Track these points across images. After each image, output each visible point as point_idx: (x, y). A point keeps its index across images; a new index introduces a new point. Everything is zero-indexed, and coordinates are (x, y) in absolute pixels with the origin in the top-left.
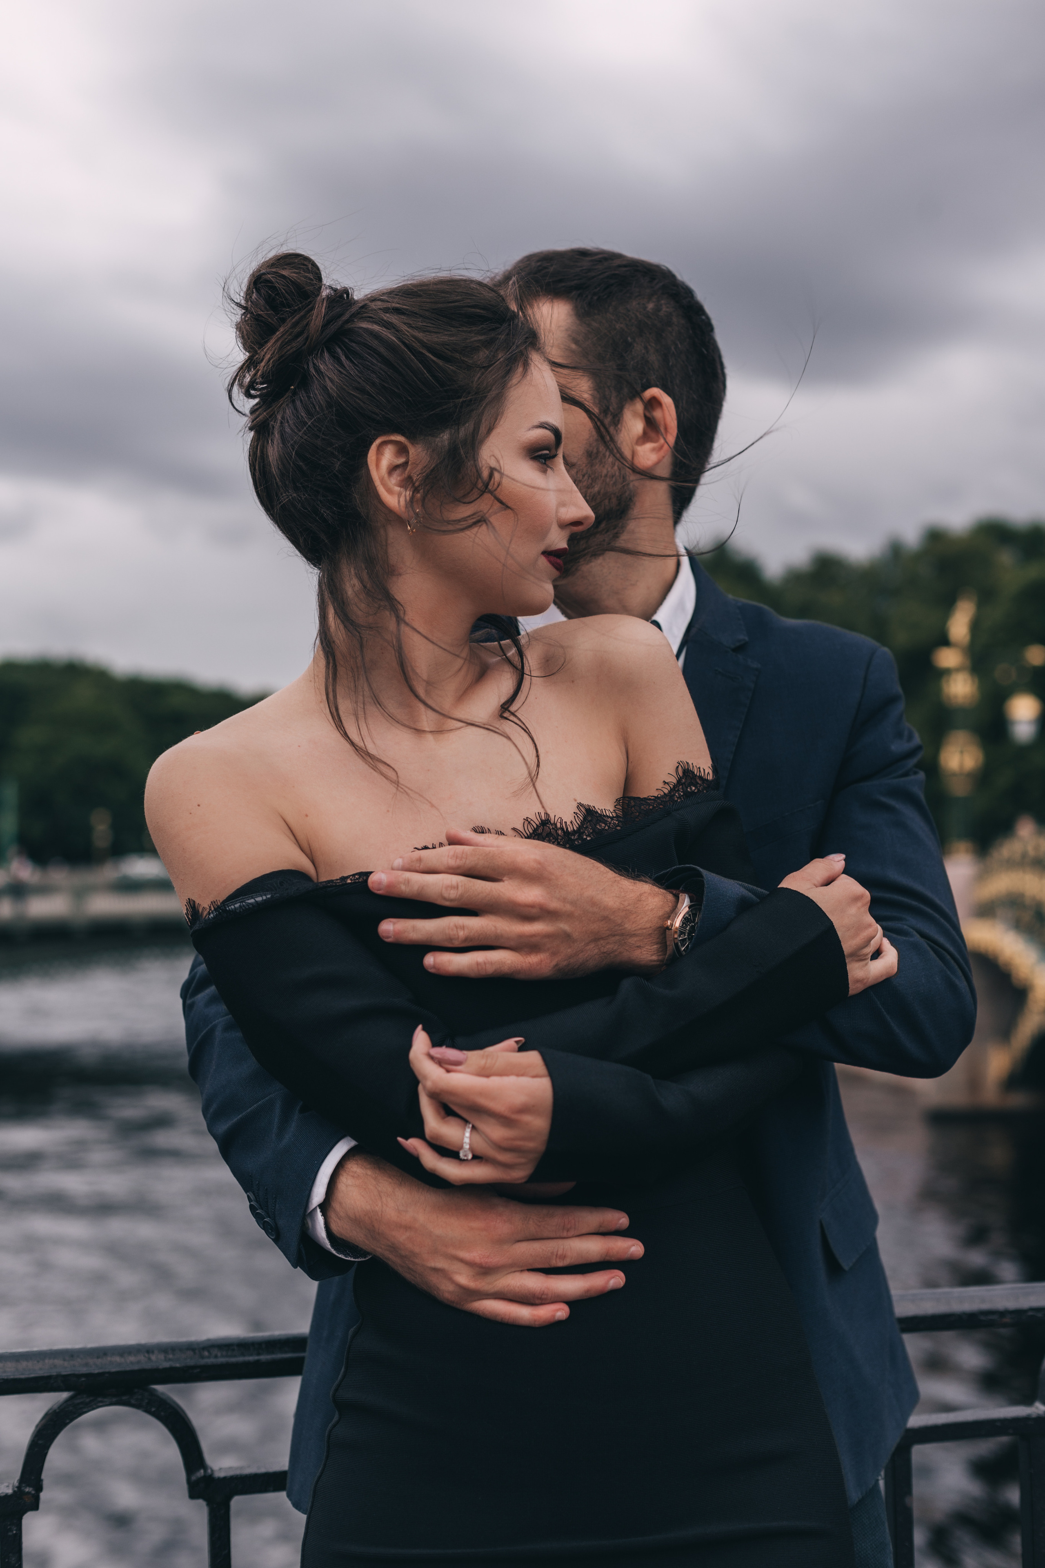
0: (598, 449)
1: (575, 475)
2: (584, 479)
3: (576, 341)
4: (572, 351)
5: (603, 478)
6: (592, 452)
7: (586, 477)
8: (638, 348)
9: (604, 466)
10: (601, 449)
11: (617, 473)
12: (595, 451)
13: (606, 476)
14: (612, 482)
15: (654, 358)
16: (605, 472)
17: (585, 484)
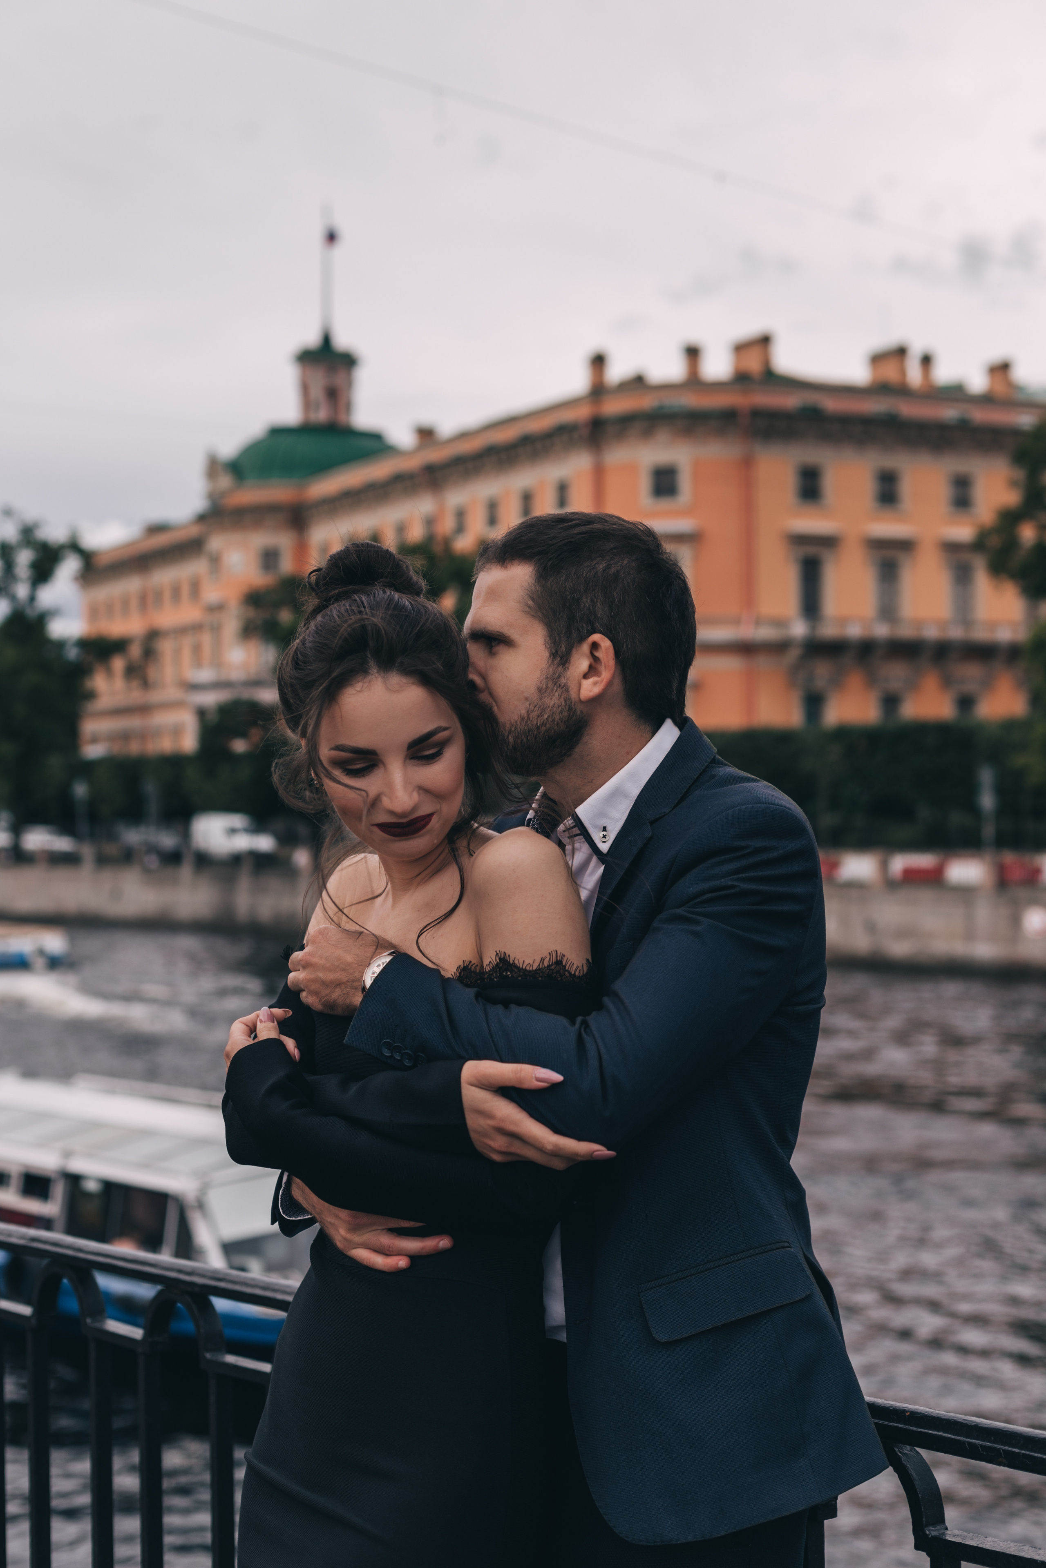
0: (547, 686)
1: (528, 706)
2: (535, 709)
3: (532, 599)
4: (529, 607)
5: (550, 708)
6: (542, 688)
7: (537, 708)
8: (586, 602)
9: (551, 699)
10: (549, 685)
11: (563, 703)
12: (544, 687)
13: (553, 706)
14: (558, 711)
15: (601, 610)
16: (552, 703)
17: (536, 713)
